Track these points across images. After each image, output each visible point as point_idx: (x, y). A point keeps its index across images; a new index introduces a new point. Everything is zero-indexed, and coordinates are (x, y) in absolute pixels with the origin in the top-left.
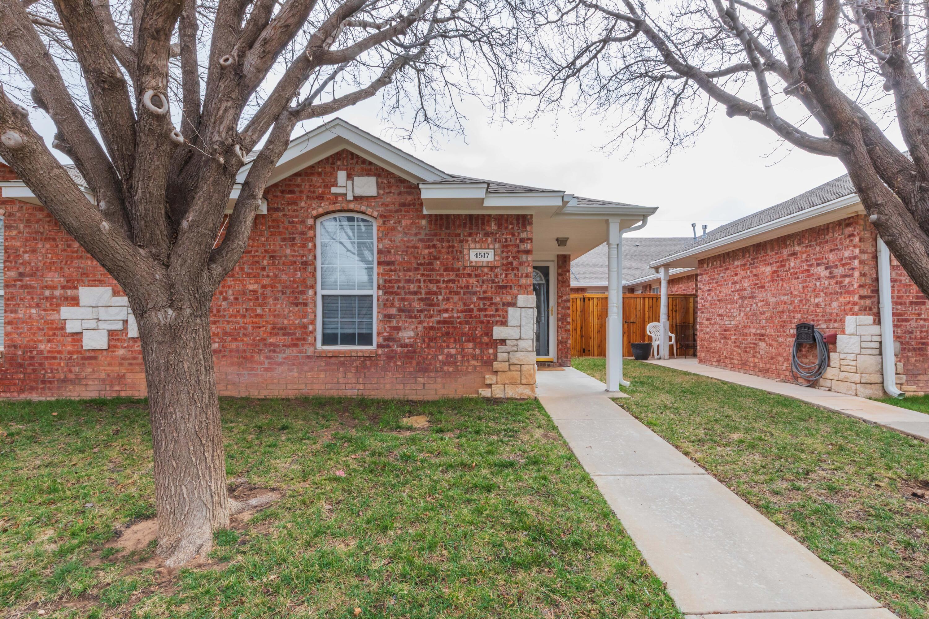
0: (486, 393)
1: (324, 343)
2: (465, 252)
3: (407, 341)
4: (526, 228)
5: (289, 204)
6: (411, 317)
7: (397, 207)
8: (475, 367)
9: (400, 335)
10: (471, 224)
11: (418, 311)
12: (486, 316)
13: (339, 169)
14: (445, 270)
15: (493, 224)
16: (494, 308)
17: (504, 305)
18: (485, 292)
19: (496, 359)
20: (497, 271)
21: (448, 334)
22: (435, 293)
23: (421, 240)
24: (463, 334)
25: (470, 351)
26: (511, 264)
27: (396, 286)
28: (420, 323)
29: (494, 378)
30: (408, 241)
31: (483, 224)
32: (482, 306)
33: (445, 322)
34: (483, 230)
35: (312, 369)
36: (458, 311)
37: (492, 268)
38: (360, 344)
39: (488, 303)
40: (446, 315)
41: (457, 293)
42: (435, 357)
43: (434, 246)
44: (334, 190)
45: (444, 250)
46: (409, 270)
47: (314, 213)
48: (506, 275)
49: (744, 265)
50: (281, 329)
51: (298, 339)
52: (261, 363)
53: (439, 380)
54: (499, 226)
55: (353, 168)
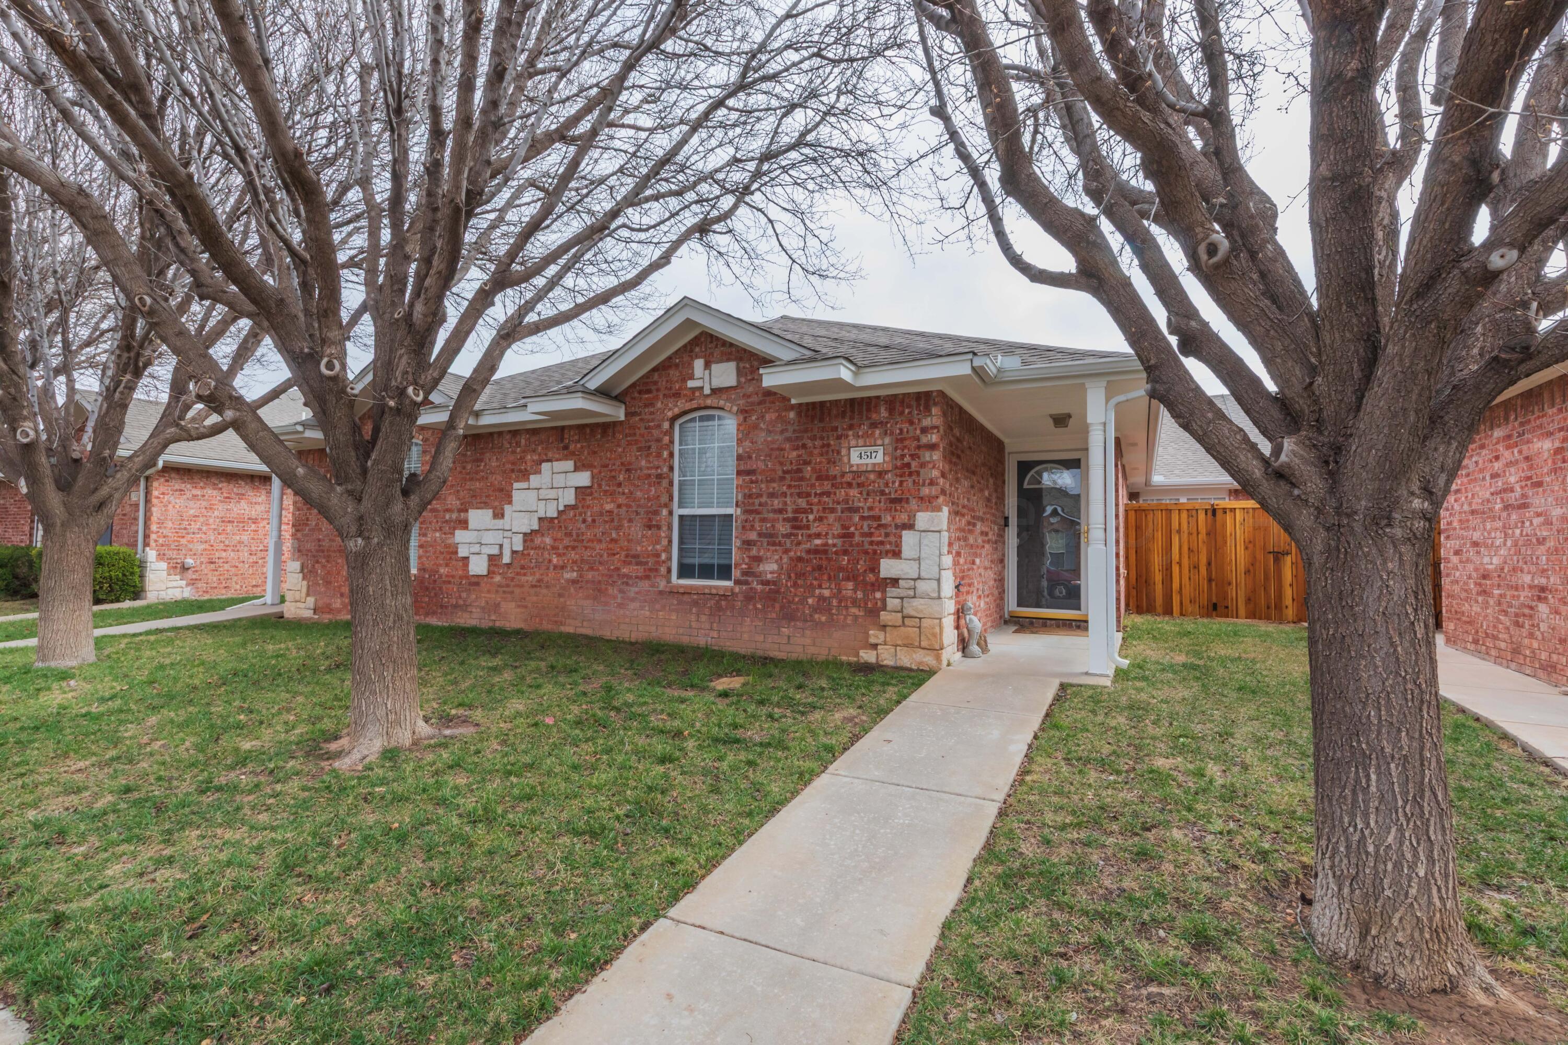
0: (868, 656)
1: (681, 575)
2: (844, 452)
3: (769, 576)
4: (929, 411)
5: (646, 406)
6: (774, 544)
7: (760, 398)
8: (856, 617)
9: (761, 568)
10: (853, 411)
11: (784, 536)
12: (871, 543)
13: (697, 357)
14: (819, 478)
15: (883, 409)
16: (883, 531)
17: (897, 527)
18: (870, 509)
19: (884, 608)
20: (889, 476)
21: (820, 568)
22: (805, 511)
23: (788, 439)
24: (841, 569)
25: (850, 593)
26: (908, 465)
27: (757, 501)
28: (786, 551)
29: (881, 635)
30: (773, 442)
31: (869, 410)
32: (866, 529)
33: (816, 551)
34: (868, 418)
35: (663, 608)
36: (834, 537)
37: (881, 474)
38: (719, 578)
39: (875, 524)
40: (818, 542)
41: (833, 510)
42: (803, 601)
43: (804, 446)
44: (691, 384)
45: (816, 452)
46: (773, 480)
47: (670, 414)
48: (901, 483)
49: (1509, 437)
50: (634, 556)
51: (650, 570)
52: (615, 597)
53: (808, 632)
54: (891, 411)
55: (712, 354)
